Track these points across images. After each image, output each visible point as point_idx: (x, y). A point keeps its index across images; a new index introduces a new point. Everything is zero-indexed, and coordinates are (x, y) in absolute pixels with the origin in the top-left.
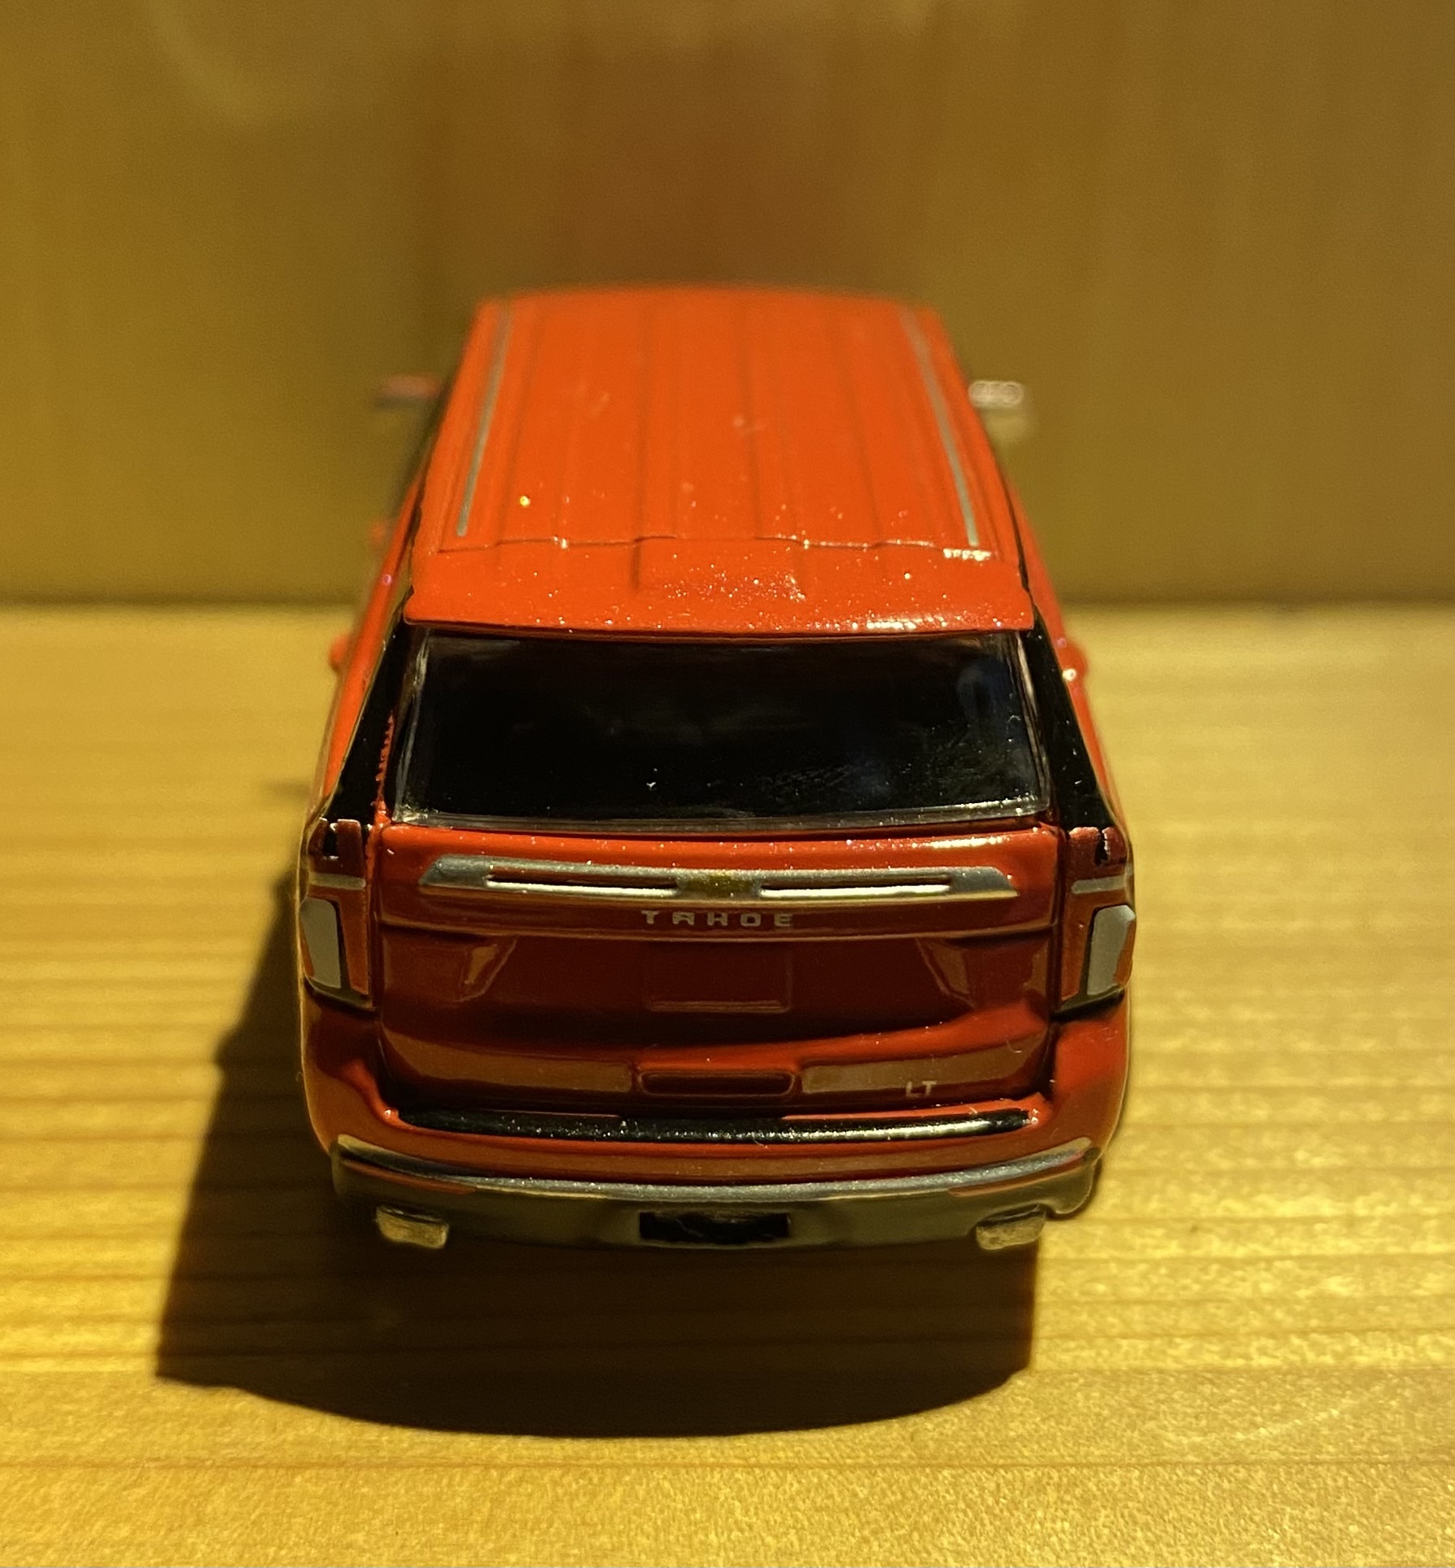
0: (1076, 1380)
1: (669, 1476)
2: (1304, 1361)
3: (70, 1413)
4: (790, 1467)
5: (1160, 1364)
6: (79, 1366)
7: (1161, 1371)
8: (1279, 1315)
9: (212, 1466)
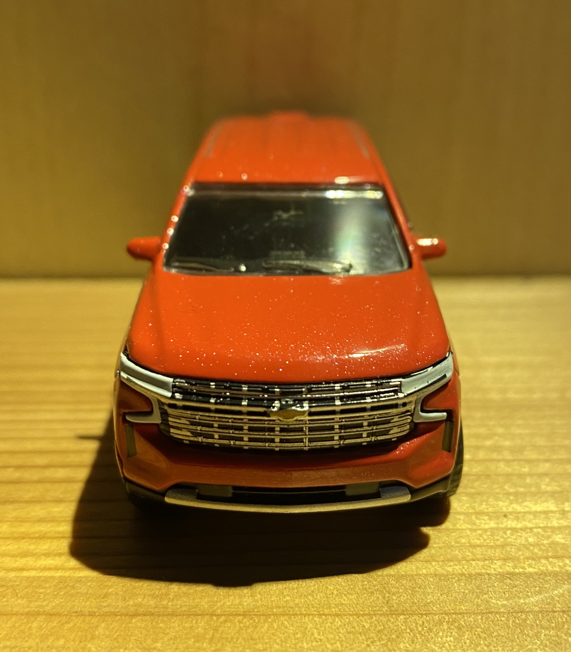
0: (454, 578)
1: (287, 619)
2: (547, 570)
3: (41, 593)
4: (337, 615)
5: (488, 572)
6: (47, 574)
7: (489, 574)
8: (536, 551)
9: (99, 615)
